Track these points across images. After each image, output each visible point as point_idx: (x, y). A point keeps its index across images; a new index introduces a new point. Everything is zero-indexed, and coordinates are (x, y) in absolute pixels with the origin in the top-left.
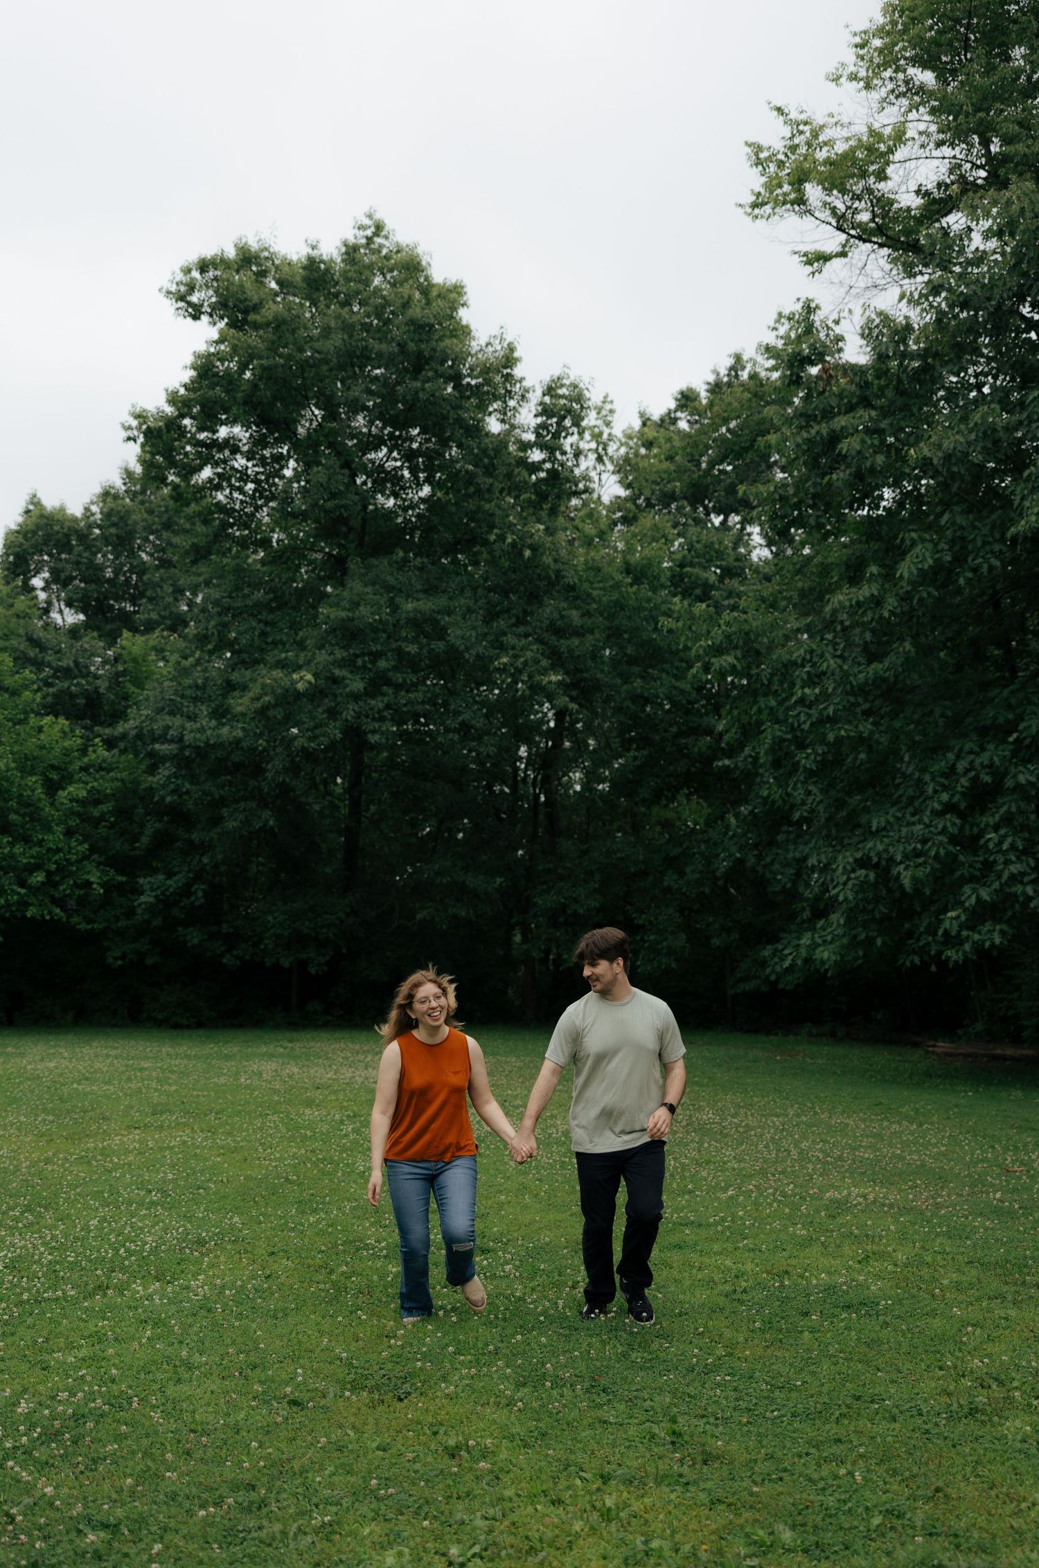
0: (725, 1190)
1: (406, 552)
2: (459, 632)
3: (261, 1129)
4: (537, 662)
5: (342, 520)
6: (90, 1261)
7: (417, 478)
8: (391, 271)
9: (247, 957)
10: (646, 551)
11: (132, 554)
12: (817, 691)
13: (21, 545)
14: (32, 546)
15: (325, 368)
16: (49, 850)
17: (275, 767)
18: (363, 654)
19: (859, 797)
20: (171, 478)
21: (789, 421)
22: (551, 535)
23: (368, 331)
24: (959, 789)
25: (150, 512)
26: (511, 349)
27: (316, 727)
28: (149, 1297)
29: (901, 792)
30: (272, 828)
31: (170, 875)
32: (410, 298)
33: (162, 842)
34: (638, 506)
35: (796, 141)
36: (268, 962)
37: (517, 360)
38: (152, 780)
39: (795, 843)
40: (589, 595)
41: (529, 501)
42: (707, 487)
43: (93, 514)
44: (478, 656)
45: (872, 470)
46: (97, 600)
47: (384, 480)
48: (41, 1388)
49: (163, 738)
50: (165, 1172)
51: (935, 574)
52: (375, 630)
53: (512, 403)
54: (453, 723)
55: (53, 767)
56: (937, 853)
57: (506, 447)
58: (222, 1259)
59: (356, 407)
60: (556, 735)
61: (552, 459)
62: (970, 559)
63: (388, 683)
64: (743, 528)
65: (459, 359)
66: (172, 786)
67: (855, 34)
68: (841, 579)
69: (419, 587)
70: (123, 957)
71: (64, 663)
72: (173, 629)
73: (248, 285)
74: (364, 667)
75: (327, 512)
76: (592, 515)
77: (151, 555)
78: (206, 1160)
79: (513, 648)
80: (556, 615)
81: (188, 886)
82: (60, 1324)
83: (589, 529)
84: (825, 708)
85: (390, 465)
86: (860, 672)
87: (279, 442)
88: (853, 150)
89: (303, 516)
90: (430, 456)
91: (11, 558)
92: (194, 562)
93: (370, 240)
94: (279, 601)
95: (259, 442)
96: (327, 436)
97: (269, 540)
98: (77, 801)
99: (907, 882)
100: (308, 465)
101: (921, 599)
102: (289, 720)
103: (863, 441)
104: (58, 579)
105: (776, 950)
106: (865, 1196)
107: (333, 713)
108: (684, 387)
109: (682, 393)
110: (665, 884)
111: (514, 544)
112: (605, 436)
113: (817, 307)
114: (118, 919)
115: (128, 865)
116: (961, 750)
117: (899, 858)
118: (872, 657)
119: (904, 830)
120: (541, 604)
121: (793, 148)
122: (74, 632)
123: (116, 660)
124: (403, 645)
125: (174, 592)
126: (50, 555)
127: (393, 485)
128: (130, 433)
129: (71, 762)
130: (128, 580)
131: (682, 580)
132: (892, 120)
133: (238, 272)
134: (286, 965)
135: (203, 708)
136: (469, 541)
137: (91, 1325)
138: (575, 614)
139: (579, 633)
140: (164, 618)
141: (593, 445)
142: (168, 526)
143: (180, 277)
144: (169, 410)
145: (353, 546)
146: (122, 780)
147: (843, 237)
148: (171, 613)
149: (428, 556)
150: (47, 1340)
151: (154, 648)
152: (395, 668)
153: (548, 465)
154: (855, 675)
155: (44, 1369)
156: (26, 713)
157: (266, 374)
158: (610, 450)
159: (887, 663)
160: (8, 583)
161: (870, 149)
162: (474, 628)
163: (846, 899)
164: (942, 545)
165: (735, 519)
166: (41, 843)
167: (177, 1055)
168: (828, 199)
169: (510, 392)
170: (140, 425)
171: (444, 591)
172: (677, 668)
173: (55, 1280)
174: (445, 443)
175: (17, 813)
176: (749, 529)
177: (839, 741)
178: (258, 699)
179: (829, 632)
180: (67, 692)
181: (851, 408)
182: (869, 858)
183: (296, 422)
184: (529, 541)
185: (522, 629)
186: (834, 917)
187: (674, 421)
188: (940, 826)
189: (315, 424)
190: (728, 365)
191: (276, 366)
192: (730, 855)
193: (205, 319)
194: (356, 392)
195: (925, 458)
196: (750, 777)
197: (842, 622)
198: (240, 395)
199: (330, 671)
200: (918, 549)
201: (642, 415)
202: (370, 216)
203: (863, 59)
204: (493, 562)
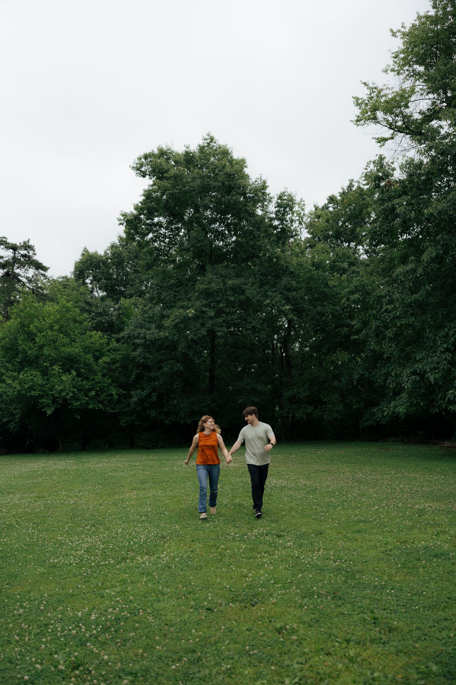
0: (373, 506)
1: (228, 262)
2: (250, 292)
3: (184, 488)
4: (280, 301)
5: (203, 251)
6: (119, 547)
7: (231, 234)
8: (217, 155)
9: (174, 420)
10: (320, 258)
11: (123, 268)
12: (392, 306)
13: (81, 267)
14: (86, 267)
15: (194, 193)
16: (97, 382)
17: (181, 346)
18: (213, 302)
19: (409, 348)
20: (137, 238)
21: (376, 202)
22: (283, 253)
23: (209, 178)
24: (450, 342)
25: (130, 252)
26: (265, 182)
27: (196, 330)
28: (144, 563)
29: (427, 344)
30: (181, 370)
31: (143, 390)
32: (225, 164)
33: (139, 377)
34: (315, 241)
35: (372, 95)
36: (182, 422)
37: (267, 187)
38: (135, 354)
39: (384, 367)
40: (299, 275)
41: (274, 241)
42: (341, 233)
43: (108, 254)
44: (257, 300)
45: (410, 219)
46: (111, 286)
47: (219, 235)
48: (101, 606)
49: (138, 337)
50: (147, 508)
51: (436, 258)
52: (218, 292)
53: (266, 203)
54: (249, 326)
55: (97, 350)
56: (444, 368)
57: (265, 220)
58: (173, 544)
59: (206, 208)
60: (288, 330)
61: (282, 223)
62: (450, 252)
63: (224, 312)
64: (356, 247)
65: (245, 187)
66: (142, 356)
67: (393, 53)
68: (399, 262)
69: (234, 275)
70: (126, 422)
71: (99, 311)
72: (140, 296)
73: (163, 163)
74: (214, 306)
75: (197, 248)
76: (298, 245)
77: (130, 268)
78: (163, 502)
79: (271, 297)
80: (287, 283)
81: (150, 394)
82: (107, 576)
83: (297, 250)
84: (396, 313)
85: (220, 229)
86: (409, 298)
87: (177, 223)
88: (395, 97)
89: (188, 250)
90: (235, 225)
91: (78, 272)
92: (147, 270)
93: (209, 144)
94: (180, 283)
95: (170, 223)
96: (196, 219)
97: (175, 260)
98: (106, 363)
99: (432, 380)
100: (189, 231)
101: (432, 269)
102: (186, 328)
103: (406, 208)
104: (96, 279)
105: (379, 409)
106: (431, 507)
107: (203, 325)
108: (331, 195)
109: (330, 197)
110: (334, 385)
111: (269, 257)
112: (302, 214)
113: (384, 158)
114: (124, 408)
115: (127, 387)
116: (450, 327)
117: (428, 370)
118: (413, 293)
119: (430, 359)
120: (281, 280)
121: (371, 98)
122: (103, 299)
123: (119, 309)
124: (229, 297)
125: (140, 282)
126: (92, 270)
127: (222, 237)
128: (121, 222)
129: (103, 348)
130: (122, 278)
131: (334, 268)
132: (409, 86)
133: (159, 158)
134: (189, 423)
135: (153, 325)
136: (251, 257)
137: (120, 576)
138: (294, 283)
139: (296, 290)
140: (136, 292)
141: (297, 218)
142: (136, 257)
143: (137, 161)
144: (135, 212)
145: (207, 260)
146: (123, 354)
147: (392, 131)
148: (139, 290)
149: (236, 263)
150: (103, 584)
151: (133, 304)
152: (226, 307)
153: (281, 226)
154: (407, 300)
155: (102, 597)
156: (85, 330)
157: (172, 196)
158: (304, 220)
159: (419, 294)
160: (77, 282)
161: (402, 96)
162: (255, 290)
163: (408, 388)
164: (439, 247)
165: (353, 244)
166: (93, 380)
167: (149, 459)
168: (386, 117)
169: (265, 199)
170: (124, 218)
171: (243, 276)
172: (335, 302)
173: (105, 556)
174: (241, 220)
175: (84, 369)
176: (358, 248)
177: (402, 325)
178: (174, 321)
179: (395, 284)
180: (100, 322)
181: (400, 196)
182: (416, 371)
183: (184, 215)
184: (275, 255)
185: (274, 289)
186: (403, 395)
187: (328, 208)
188: (444, 357)
189: (191, 214)
190: (347, 185)
191: (175, 193)
192: (359, 373)
193: (147, 177)
194: (206, 201)
195: (431, 213)
196: (365, 342)
197: (400, 279)
198: (162, 205)
199: (201, 309)
200: (429, 249)
201: (315, 206)
202: (208, 135)
203: (396, 63)
204: (261, 264)
